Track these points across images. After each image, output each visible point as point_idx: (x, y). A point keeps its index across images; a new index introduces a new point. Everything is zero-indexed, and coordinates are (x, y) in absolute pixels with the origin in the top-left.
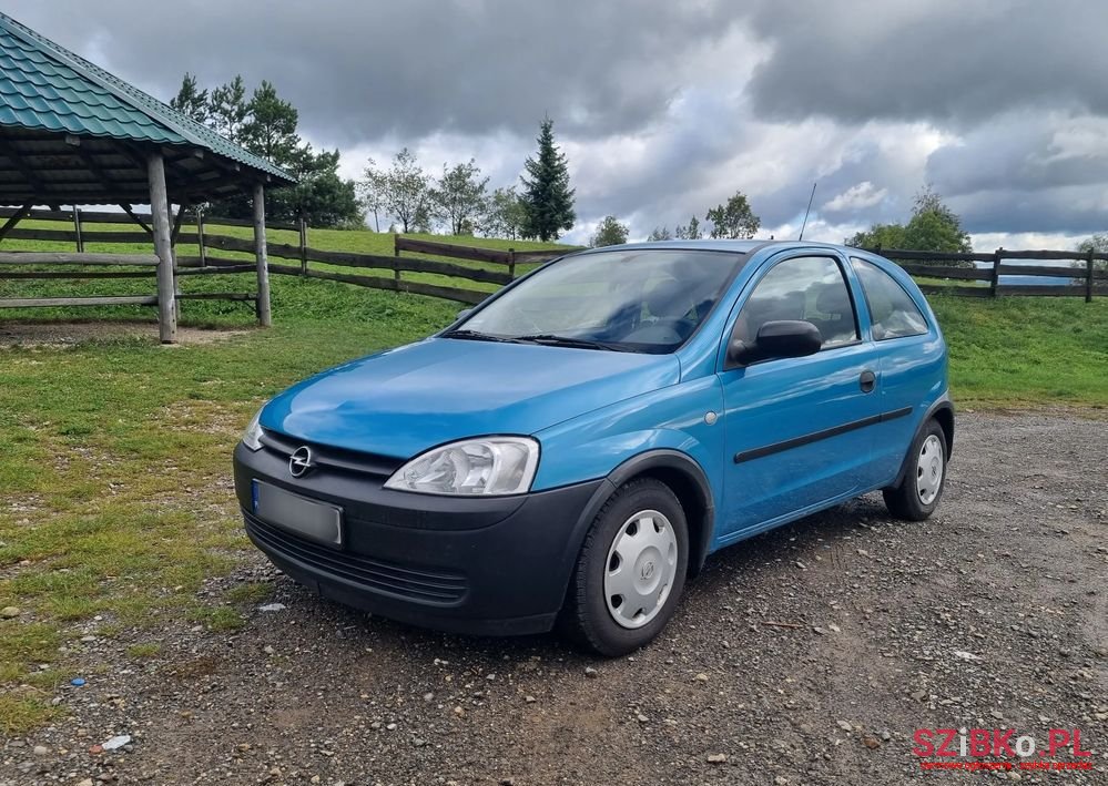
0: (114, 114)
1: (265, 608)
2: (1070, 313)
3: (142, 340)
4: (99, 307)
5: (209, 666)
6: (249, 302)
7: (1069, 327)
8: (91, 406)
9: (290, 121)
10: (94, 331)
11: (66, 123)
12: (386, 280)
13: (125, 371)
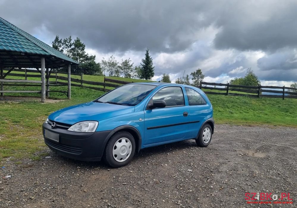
0: (33, 48)
1: (46, 157)
2: (278, 102)
3: (37, 101)
4: (29, 93)
5: (30, 166)
6: (66, 93)
7: (277, 106)
8: (21, 116)
9: (83, 47)
10: (27, 99)
11: (21, 50)
12: (101, 88)
13: (31, 109)
